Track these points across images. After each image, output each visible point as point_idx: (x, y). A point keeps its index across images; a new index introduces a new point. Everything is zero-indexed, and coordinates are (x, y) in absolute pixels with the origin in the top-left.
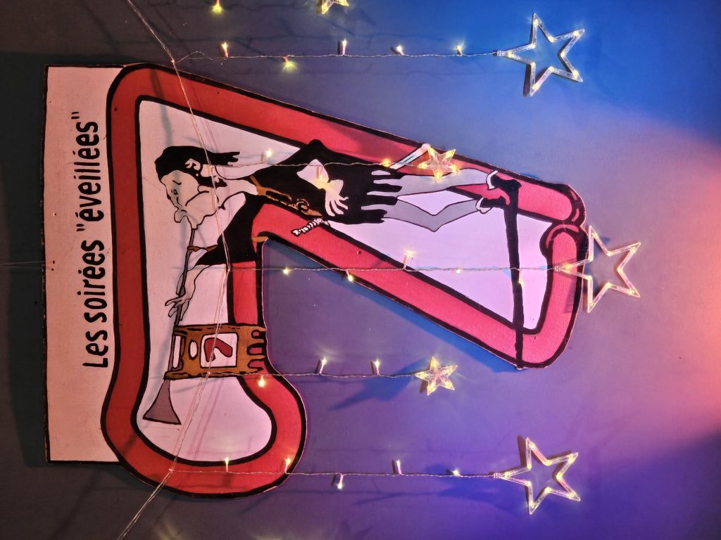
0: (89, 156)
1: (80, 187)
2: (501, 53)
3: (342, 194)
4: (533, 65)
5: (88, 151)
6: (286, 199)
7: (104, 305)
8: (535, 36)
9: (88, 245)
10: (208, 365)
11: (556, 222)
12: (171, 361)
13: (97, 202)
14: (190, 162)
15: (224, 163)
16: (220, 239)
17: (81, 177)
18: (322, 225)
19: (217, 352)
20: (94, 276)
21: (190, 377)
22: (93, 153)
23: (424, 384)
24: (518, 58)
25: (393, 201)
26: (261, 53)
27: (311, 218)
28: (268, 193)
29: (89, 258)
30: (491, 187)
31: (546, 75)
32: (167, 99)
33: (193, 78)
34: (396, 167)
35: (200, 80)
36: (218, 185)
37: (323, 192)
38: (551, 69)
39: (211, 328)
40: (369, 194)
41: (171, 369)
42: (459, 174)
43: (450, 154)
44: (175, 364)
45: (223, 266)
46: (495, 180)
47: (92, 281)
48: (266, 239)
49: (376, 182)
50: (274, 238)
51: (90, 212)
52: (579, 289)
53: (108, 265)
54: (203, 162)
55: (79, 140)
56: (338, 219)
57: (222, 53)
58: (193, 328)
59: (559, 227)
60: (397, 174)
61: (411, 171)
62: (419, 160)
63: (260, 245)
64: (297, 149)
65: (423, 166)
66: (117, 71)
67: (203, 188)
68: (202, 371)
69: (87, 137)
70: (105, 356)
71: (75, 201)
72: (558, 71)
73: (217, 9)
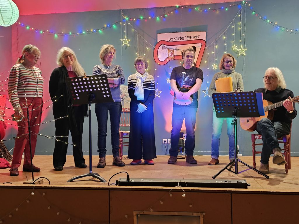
2: (207, 87)
4: (206, 91)
5: (195, 37)
7: (176, 40)
9: (184, 38)
10: (169, 53)
13: (189, 39)
17: (192, 36)
19: (171, 54)
20: (180, 38)
21: (168, 51)
23: (168, 79)
26: (207, 58)
29: (182, 38)
32: (202, 47)
33: (204, 50)
38: (205, 93)
39: (174, 54)
41: (169, 49)
53: (181, 40)
57: (207, 53)
58: (174, 51)
64: (196, 63)
66: (205, 40)
69: (197, 37)
70: (170, 40)
71: (189, 36)
73: (213, 53)
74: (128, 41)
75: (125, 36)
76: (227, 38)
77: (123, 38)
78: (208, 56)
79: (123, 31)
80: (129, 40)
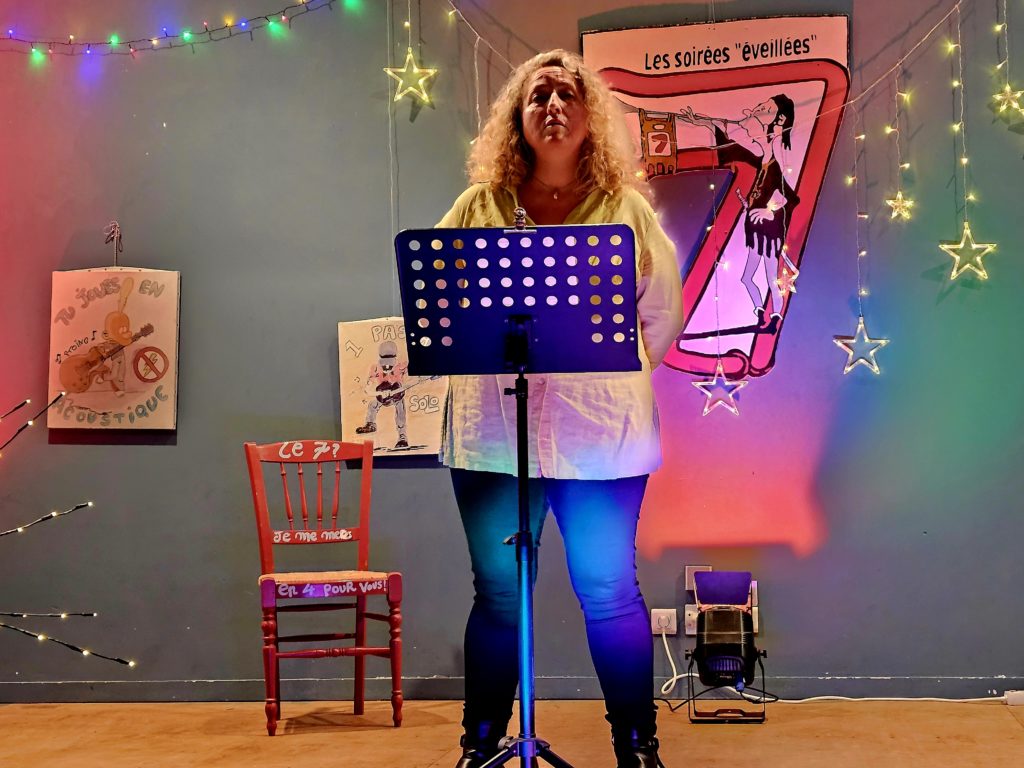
0: (786, 48)
1: (765, 44)
2: (861, 320)
3: (764, 220)
4: (854, 341)
5: (790, 48)
6: (759, 184)
7: (687, 65)
8: (874, 341)
9: (726, 52)
10: (650, 137)
11: (750, 358)
12: (650, 112)
13: (755, 56)
14: (783, 118)
15: (783, 141)
16: (733, 141)
17: (772, 45)
18: (743, 207)
19: (658, 143)
20: (706, 57)
21: (641, 126)
22: (788, 51)
24: (858, 331)
25: (760, 252)
26: (858, 160)
27: (748, 200)
28: (764, 171)
29: (718, 53)
30: (772, 316)
31: (847, 350)
32: (826, 99)
33: (841, 116)
34: (783, 254)
35: (839, 121)
36: (768, 137)
37: (765, 207)
38: (851, 353)
39: (674, 139)
40: (765, 237)
41: (645, 113)
42: (780, 295)
43: (793, 289)
44: (649, 116)
45: (715, 144)
46: (776, 318)
47: (702, 56)
48: (734, 172)
49: (773, 241)
50: (734, 176)
51: (749, 52)
52: (706, 375)
53: (713, 66)
54: (784, 126)
55: (798, 41)
56: (748, 218)
57: (858, 135)
58: (673, 127)
59: (747, 360)
60: (778, 254)
61: (781, 265)
62: (789, 269)
63: (729, 167)
64: (793, 188)
65: (785, 272)
66: (845, 65)
67: (766, 128)
68: (645, 134)
69: (800, 46)
70: (653, 68)
71: (756, 42)
72: (850, 358)
73: (889, 130)
74: (424, 74)
75: (410, 50)
76: (965, 52)
77: (398, 62)
78: (863, 149)
79: (396, 26)
80: (432, 72)
